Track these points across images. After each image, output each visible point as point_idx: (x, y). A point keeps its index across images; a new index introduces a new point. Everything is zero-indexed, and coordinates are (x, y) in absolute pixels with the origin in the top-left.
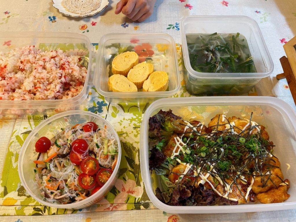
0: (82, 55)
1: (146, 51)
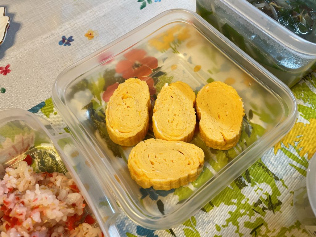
0: (26, 146)
1: (141, 65)
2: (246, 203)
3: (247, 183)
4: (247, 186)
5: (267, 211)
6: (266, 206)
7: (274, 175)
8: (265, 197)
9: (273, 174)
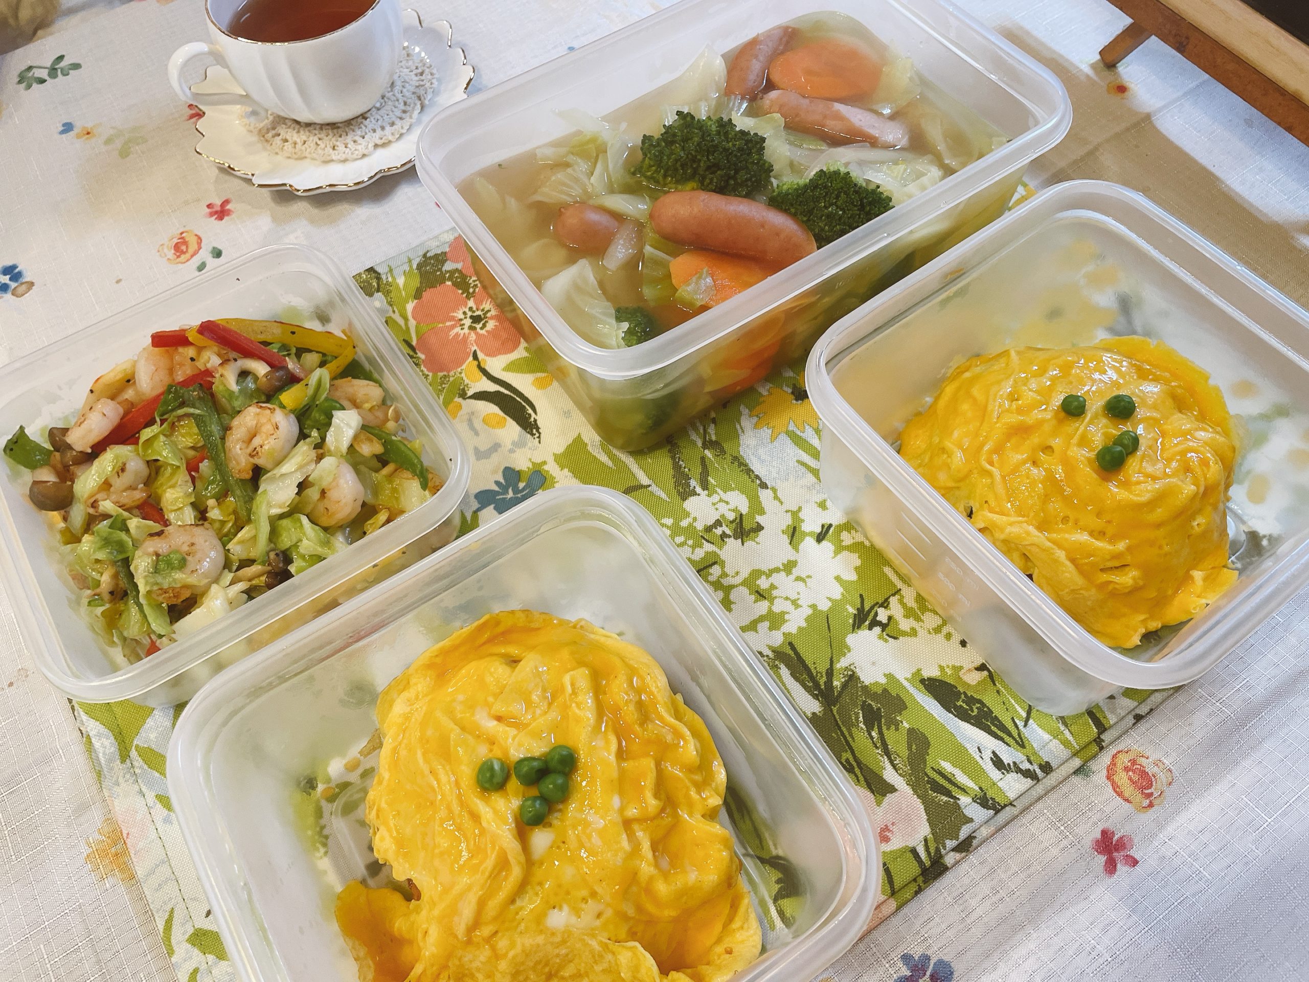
2: (690, 525)
3: (698, 490)
4: (699, 495)
5: (731, 542)
6: (728, 532)
7: (760, 479)
8: (731, 516)
9: (757, 477)
